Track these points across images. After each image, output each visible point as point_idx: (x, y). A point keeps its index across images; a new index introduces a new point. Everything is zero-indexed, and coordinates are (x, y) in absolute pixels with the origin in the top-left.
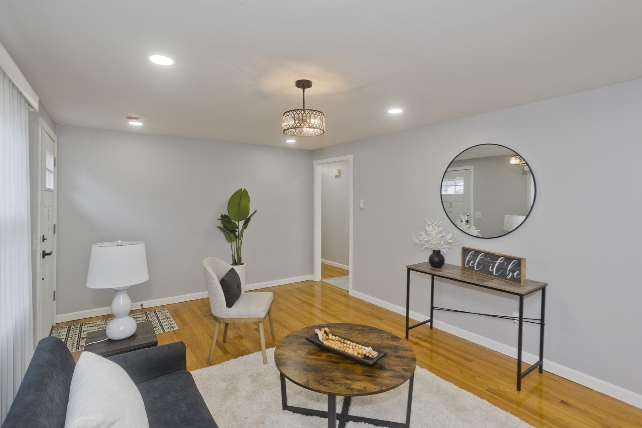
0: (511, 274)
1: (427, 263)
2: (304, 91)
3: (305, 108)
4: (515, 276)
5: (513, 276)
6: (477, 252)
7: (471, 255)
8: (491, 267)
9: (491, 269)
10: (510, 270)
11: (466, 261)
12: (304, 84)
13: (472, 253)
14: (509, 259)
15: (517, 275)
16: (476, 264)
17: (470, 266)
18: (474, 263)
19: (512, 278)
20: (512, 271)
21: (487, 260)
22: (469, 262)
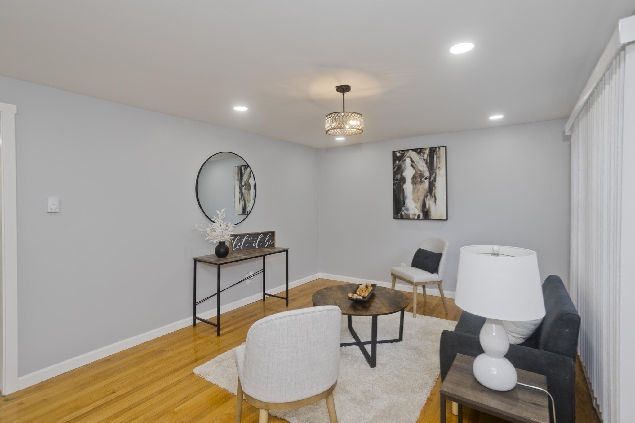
0: (268, 243)
1: (214, 255)
2: (343, 95)
3: (345, 111)
4: (270, 244)
5: (269, 244)
6: (243, 236)
7: (237, 239)
8: (254, 243)
9: (255, 245)
10: (267, 241)
11: (234, 245)
12: (343, 89)
13: (239, 237)
14: (265, 234)
15: (271, 242)
16: (242, 245)
17: (237, 248)
18: (241, 244)
19: (269, 246)
20: (268, 241)
21: (251, 239)
22: (236, 245)
